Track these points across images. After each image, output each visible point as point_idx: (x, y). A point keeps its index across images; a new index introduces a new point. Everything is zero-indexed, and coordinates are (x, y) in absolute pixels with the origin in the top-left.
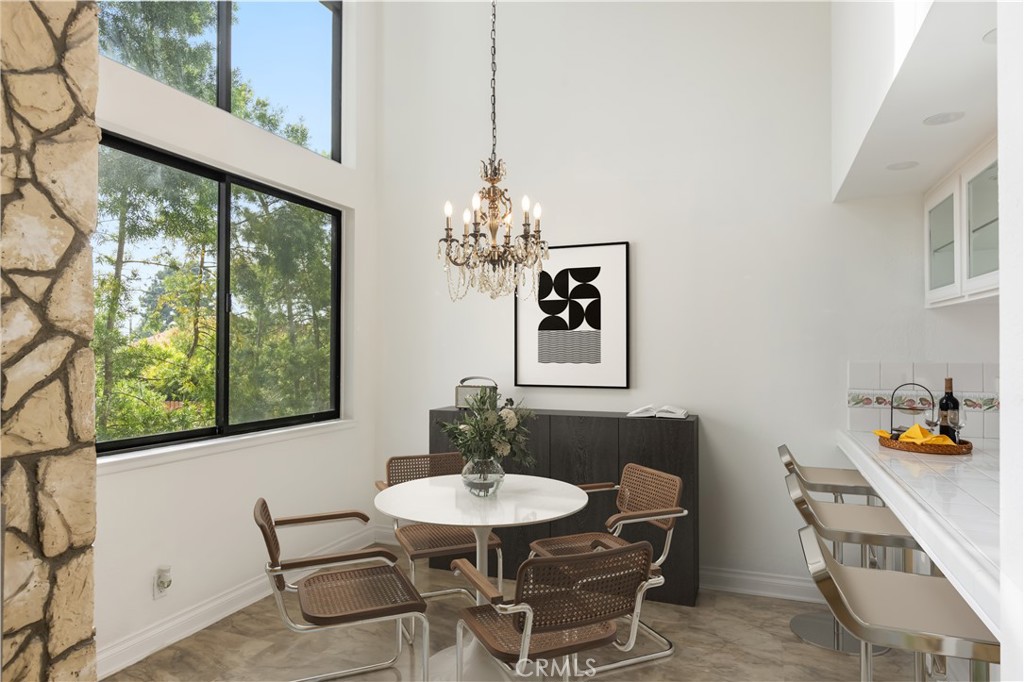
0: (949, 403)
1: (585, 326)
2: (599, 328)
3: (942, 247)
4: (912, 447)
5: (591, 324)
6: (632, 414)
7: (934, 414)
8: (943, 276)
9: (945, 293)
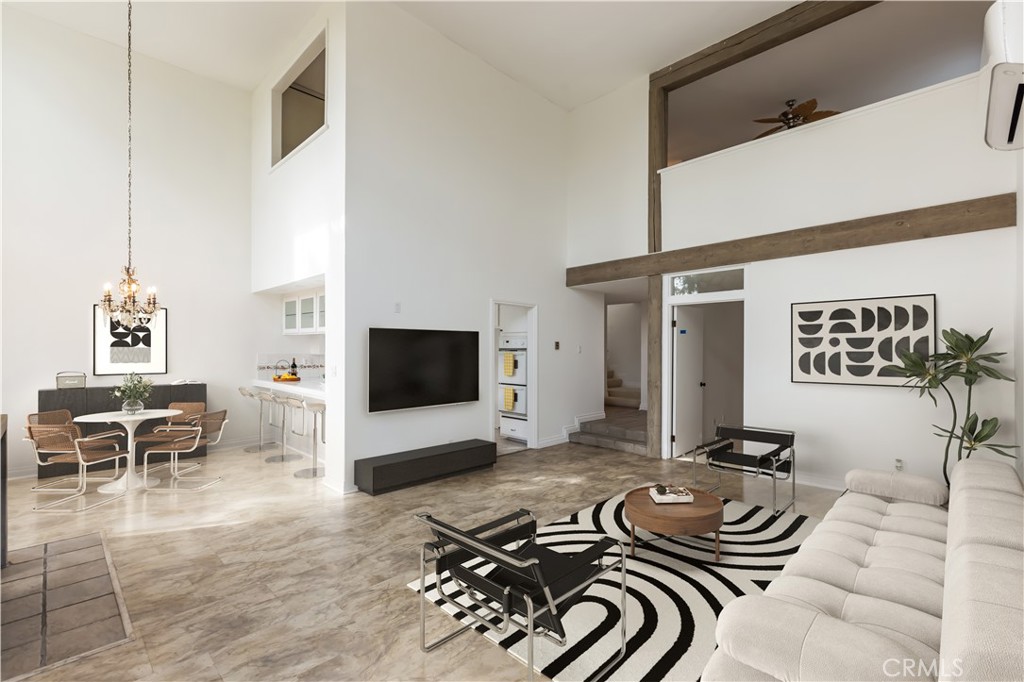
0: (294, 366)
1: (141, 345)
2: (149, 346)
3: (291, 315)
4: (286, 380)
5: (144, 344)
6: (174, 383)
7: (290, 370)
8: (291, 324)
9: (291, 331)
